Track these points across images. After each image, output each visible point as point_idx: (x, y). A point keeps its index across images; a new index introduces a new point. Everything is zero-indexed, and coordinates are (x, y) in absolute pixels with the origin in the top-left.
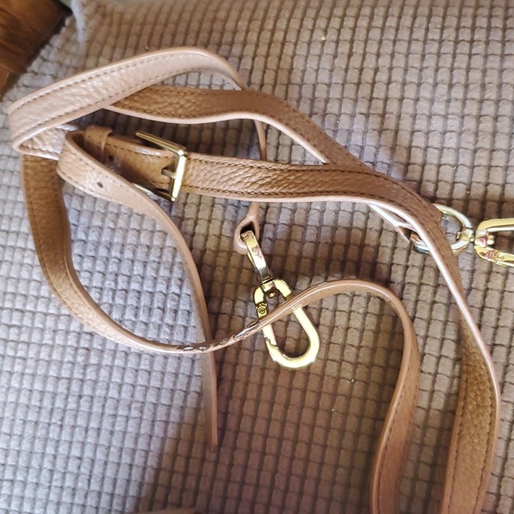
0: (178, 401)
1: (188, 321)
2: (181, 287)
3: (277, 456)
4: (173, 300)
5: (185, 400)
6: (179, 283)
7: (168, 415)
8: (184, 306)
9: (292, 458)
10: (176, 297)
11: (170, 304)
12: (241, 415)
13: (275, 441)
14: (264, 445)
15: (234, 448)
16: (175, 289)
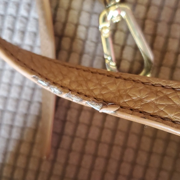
0: (22, 109)
1: (34, 41)
2: (29, 11)
3: (108, 159)
4: (22, 22)
5: (28, 108)
6: (27, 7)
7: (13, 120)
8: (31, 28)
9: (121, 161)
10: (24, 20)
11: (19, 26)
12: (77, 123)
13: (106, 147)
14: (97, 149)
15: (70, 150)
16: (23, 12)
